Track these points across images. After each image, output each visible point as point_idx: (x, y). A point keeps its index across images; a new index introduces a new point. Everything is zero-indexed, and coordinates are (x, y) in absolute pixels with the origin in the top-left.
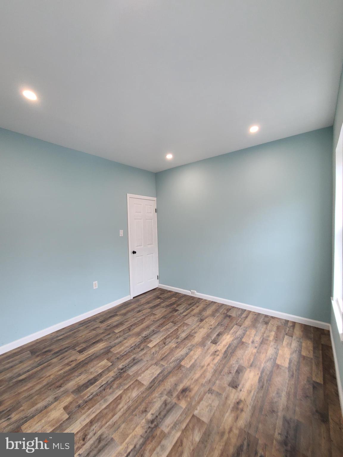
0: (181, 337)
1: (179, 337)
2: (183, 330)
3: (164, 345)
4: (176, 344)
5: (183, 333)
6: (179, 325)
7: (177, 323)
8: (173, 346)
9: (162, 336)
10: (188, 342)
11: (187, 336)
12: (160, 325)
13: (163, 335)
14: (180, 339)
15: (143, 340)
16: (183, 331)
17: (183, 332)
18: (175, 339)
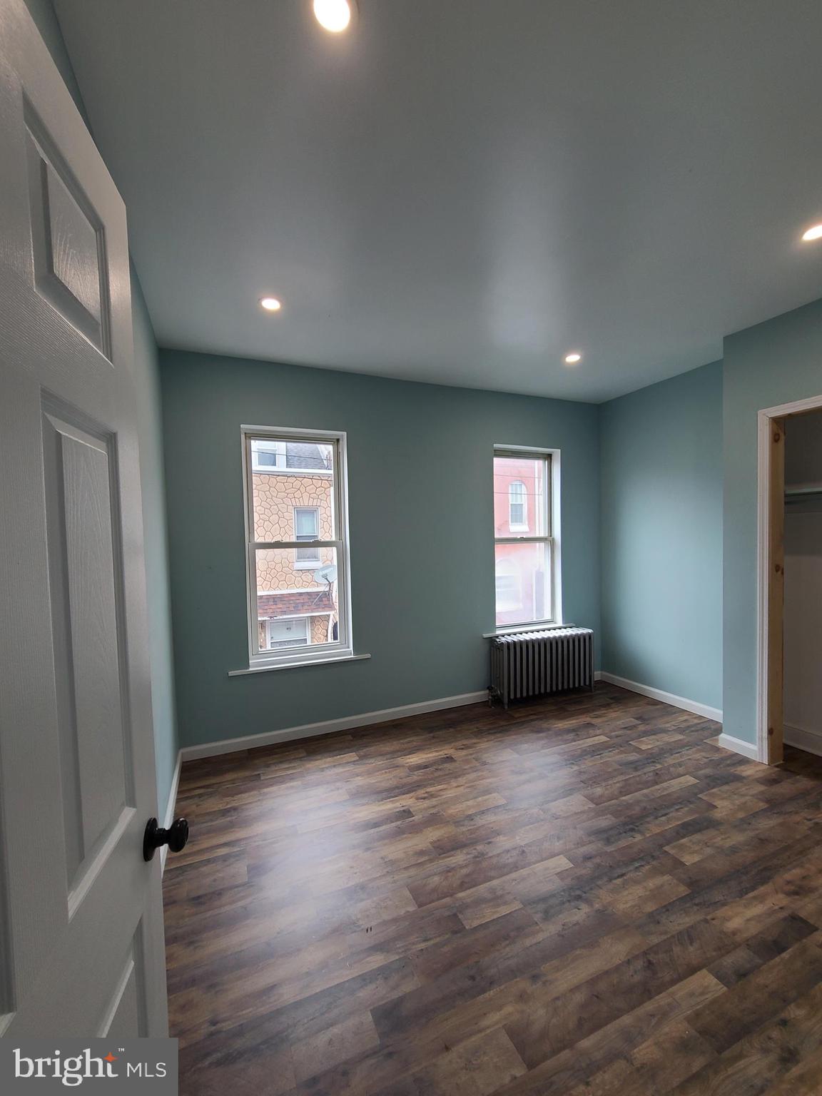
0: (469, 856)
1: (476, 857)
2: (446, 878)
3: (525, 849)
4: (493, 840)
5: (453, 866)
6: (447, 900)
7: (447, 914)
8: (505, 838)
9: (523, 879)
10: (462, 836)
11: (452, 853)
12: (512, 934)
13: (519, 883)
14: (475, 849)
15: (587, 888)
16: (449, 871)
17: (453, 868)
18: (490, 855)
